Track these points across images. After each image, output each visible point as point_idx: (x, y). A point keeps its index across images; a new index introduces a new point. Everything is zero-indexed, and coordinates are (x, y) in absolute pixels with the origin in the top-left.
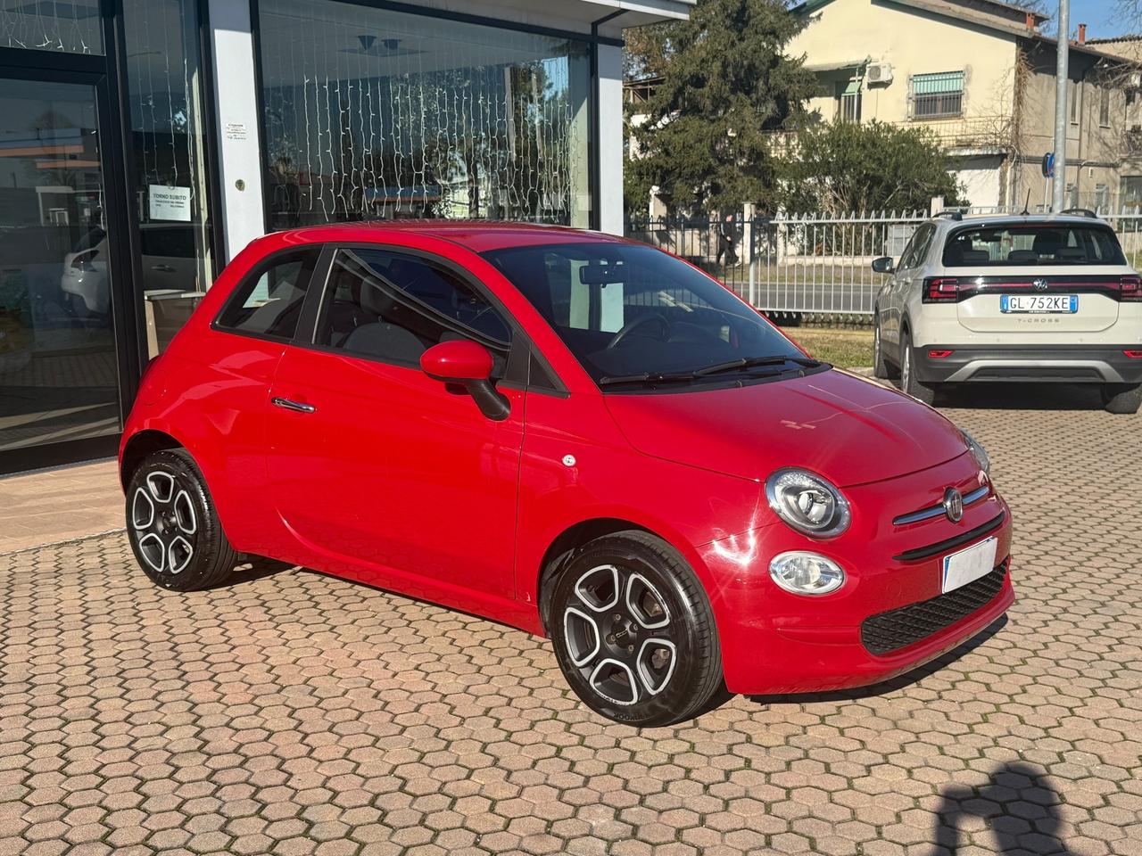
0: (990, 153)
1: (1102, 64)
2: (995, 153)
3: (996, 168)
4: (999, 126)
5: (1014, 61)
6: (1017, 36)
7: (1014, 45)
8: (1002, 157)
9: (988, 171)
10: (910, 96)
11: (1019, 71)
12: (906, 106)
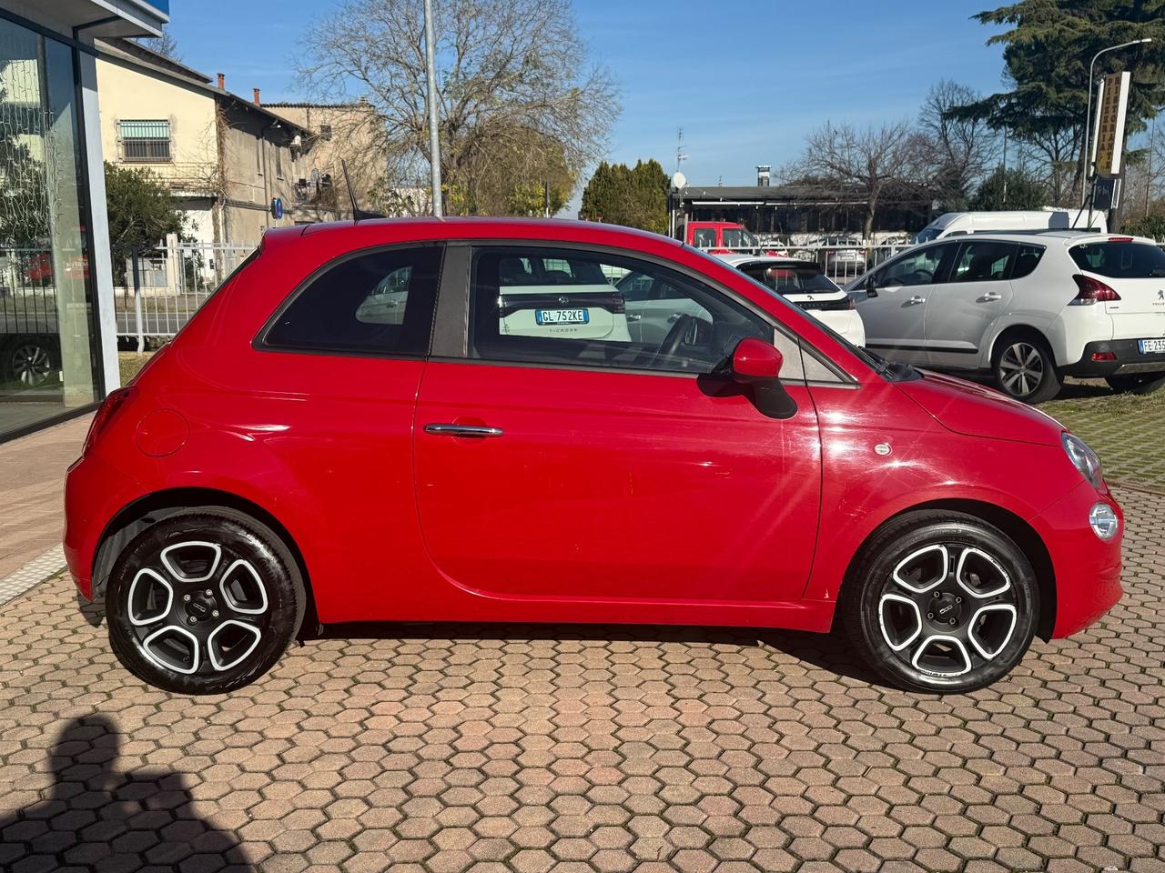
0: (203, 195)
1: (276, 125)
2: (209, 196)
3: (208, 209)
4: (209, 172)
5: (214, 115)
6: (215, 93)
7: (212, 101)
8: (214, 199)
9: (201, 211)
10: (119, 139)
11: (219, 125)
12: (115, 148)
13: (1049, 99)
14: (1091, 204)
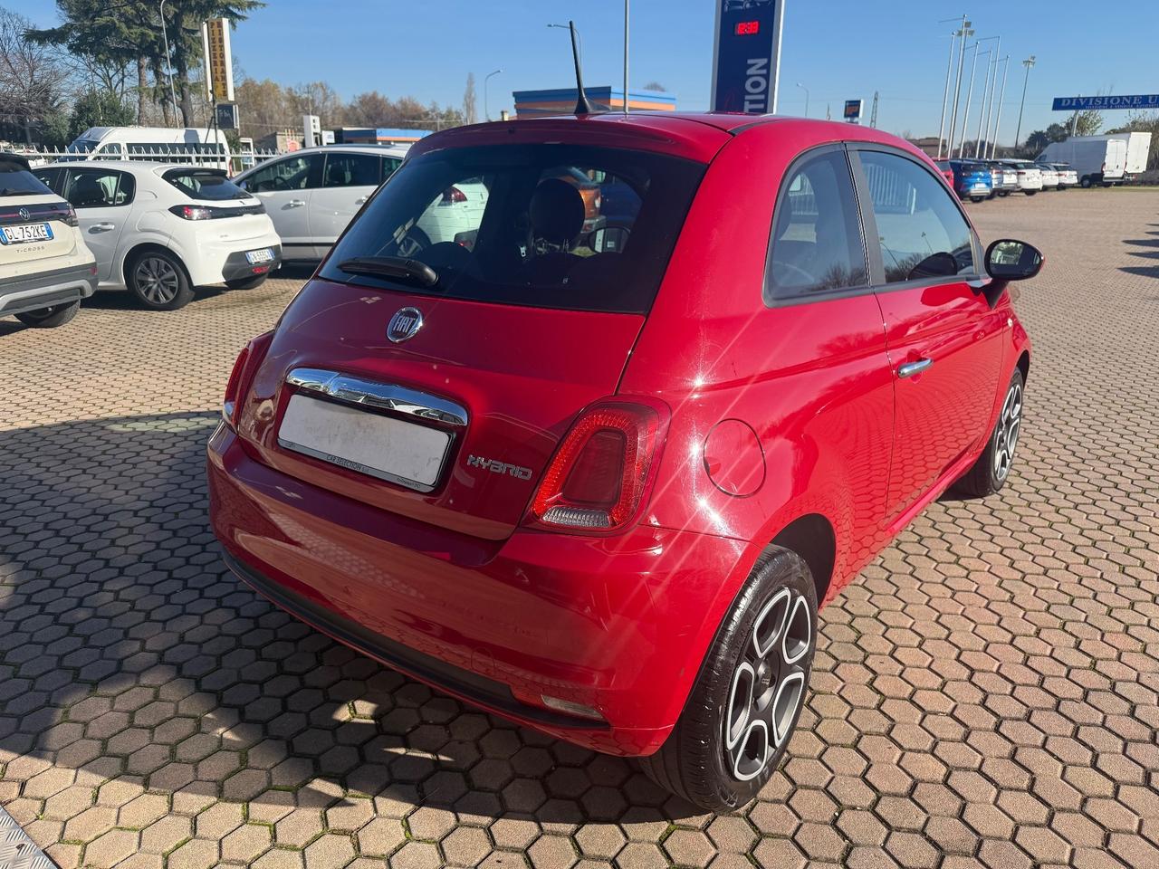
13: (123, 33)
14: (215, 124)
